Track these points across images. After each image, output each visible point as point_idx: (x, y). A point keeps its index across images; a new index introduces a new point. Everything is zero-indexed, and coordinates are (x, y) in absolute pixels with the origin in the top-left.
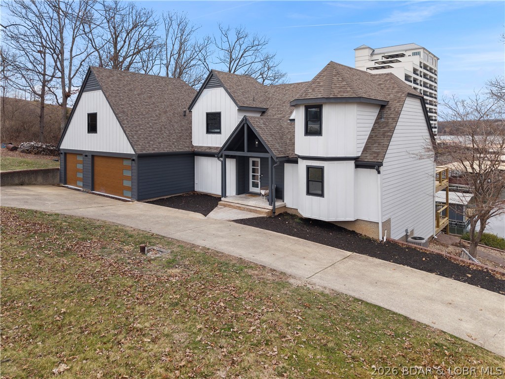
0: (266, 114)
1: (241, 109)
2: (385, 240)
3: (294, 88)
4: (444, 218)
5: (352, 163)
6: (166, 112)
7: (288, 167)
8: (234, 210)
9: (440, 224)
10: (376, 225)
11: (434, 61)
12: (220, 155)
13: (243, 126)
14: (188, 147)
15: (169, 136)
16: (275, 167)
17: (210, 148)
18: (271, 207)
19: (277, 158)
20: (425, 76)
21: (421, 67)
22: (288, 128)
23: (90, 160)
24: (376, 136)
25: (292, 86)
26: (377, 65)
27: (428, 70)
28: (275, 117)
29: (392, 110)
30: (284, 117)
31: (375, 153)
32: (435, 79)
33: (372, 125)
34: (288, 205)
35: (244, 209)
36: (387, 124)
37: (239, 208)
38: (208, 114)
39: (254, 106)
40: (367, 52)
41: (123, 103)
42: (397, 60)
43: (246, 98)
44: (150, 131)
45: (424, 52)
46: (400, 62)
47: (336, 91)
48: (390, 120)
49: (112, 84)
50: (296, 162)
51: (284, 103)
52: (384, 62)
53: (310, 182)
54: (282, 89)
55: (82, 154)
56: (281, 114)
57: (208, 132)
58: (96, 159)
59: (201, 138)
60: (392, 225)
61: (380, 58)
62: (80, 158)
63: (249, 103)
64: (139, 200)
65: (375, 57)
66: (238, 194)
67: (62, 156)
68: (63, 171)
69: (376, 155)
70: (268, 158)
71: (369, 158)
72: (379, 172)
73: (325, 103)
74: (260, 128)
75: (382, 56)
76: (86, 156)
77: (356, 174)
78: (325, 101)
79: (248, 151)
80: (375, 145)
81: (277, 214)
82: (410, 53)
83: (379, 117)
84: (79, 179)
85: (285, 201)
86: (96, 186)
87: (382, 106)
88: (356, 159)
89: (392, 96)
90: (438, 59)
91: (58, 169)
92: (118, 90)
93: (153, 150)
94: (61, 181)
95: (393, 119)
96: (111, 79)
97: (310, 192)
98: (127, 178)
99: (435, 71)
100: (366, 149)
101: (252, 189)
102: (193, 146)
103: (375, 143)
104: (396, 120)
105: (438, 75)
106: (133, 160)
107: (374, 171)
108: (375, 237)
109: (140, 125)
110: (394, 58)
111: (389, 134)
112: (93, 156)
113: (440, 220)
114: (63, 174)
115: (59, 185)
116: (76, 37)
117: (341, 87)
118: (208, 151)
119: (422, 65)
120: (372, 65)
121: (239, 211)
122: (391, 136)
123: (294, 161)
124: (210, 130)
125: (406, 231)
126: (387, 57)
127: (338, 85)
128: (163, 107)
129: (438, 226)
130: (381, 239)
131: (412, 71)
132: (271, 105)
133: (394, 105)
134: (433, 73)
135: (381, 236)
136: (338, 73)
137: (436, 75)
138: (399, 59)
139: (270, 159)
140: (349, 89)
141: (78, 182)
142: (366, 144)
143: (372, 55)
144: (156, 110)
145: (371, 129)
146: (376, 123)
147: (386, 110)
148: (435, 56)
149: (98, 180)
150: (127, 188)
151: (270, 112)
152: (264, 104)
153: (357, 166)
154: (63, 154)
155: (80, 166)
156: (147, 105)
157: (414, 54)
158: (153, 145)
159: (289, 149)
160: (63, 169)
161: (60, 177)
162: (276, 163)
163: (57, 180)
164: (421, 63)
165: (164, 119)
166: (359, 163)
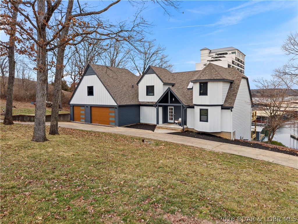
0: (174, 86)
1: (165, 84)
2: (234, 140)
4: (254, 134)
5: (220, 107)
6: (125, 86)
7: (189, 110)
8: (164, 130)
9: (253, 136)
10: (230, 133)
11: (243, 57)
12: (156, 105)
13: (168, 92)
14: (137, 102)
15: (129, 97)
16: (184, 110)
17: (148, 102)
18: (182, 128)
19: (185, 106)
20: (238, 65)
21: (236, 60)
22: (187, 93)
23: (90, 109)
24: (230, 96)
26: (213, 59)
27: (240, 62)
28: (180, 87)
29: (236, 84)
30: (184, 87)
31: (230, 103)
32: (243, 67)
33: (227, 91)
34: (189, 127)
35: (169, 129)
36: (234, 90)
37: (167, 129)
38: (147, 87)
39: (170, 82)
40: (207, 52)
41: (107, 81)
42: (223, 56)
43: (166, 79)
44: (121, 95)
45: (238, 52)
46: (225, 57)
47: (214, 76)
48: (235, 89)
49: (100, 72)
50: (193, 107)
51: (183, 81)
52: (216, 57)
53: (202, 116)
54: (181, 74)
55: (84, 106)
56: (182, 86)
57: (147, 95)
58: (92, 108)
59: (143, 98)
60: (236, 134)
61: (214, 55)
62: (82, 108)
63: (167, 81)
64: (119, 126)
65: (211, 54)
66: (164, 123)
67: (72, 108)
68: (72, 115)
70: (180, 106)
71: (227, 105)
72: (232, 111)
73: (209, 81)
74: (176, 92)
75: (216, 54)
76: (87, 107)
77: (221, 112)
78: (209, 80)
79: (170, 103)
80: (229, 100)
81: (184, 131)
82: (230, 52)
83: (230, 87)
84: (83, 118)
85: (187, 125)
86: (93, 121)
87: (231, 83)
88: (221, 105)
89: (235, 78)
90: (245, 56)
91: (69, 114)
92: (103, 75)
93: (124, 103)
94: (71, 119)
95: (237, 88)
96: (99, 69)
97: (201, 120)
98: (112, 117)
99: (243, 62)
100: (225, 101)
101: (169, 121)
102: (139, 102)
103: (230, 98)
104: (238, 89)
105: (245, 64)
106: (116, 108)
107: (230, 111)
108: (229, 138)
109: (116, 92)
110: (222, 55)
111: (235, 95)
112: (91, 107)
113: (253, 135)
114: (72, 116)
115: (70, 122)
117: (215, 75)
118: (147, 104)
119: (237, 59)
120: (210, 59)
121: (167, 130)
122: (236, 96)
123: (192, 107)
124: (148, 94)
125: (241, 137)
126: (218, 55)
127: (214, 74)
128: (123, 83)
129: (252, 137)
130: (232, 139)
131: (232, 62)
132: (176, 82)
133: (236, 82)
134: (242, 63)
135: (232, 138)
136: (213, 68)
137: (244, 64)
138: (225, 55)
139: (182, 106)
140: (219, 75)
141: (81, 120)
142: (225, 99)
143: (210, 53)
144: (121, 85)
145: (227, 93)
146: (229, 90)
147: (233, 85)
148: (243, 54)
149: (93, 118)
150: (112, 121)
151: (176, 85)
152: (173, 81)
153: (222, 109)
154: (72, 106)
155: (83, 112)
156: (117, 82)
157: (233, 53)
158: (123, 101)
159: (189, 102)
160: (72, 114)
161: (71, 118)
162: (185, 108)
163: (69, 119)
164: (236, 58)
165: (125, 89)
166: (222, 107)
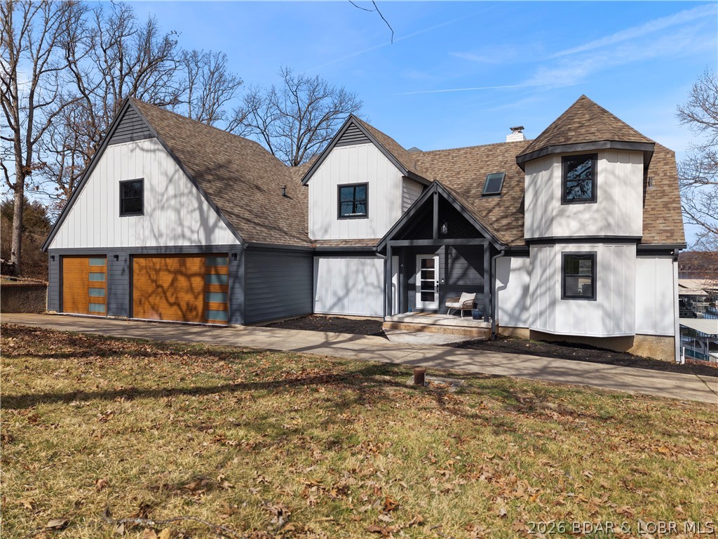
2: (684, 362)
3: (466, 153)
5: (633, 248)
10: (668, 340)
12: (381, 247)
13: (432, 197)
14: (306, 241)
16: (495, 259)
18: (488, 325)
19: (501, 244)
22: (484, 207)
23: (127, 264)
24: (654, 209)
25: (462, 152)
29: (662, 175)
31: (665, 231)
36: (663, 192)
38: (342, 188)
48: (666, 188)
50: (525, 253)
53: (568, 279)
55: (105, 256)
56: (460, 188)
57: (341, 216)
58: (137, 261)
64: (246, 323)
68: (56, 289)
69: (669, 234)
70: (482, 246)
71: (657, 239)
73: (604, 151)
76: (117, 257)
80: (659, 222)
84: (98, 301)
86: (139, 310)
88: (637, 240)
93: (265, 240)
94: (51, 307)
95: (670, 186)
97: (568, 293)
98: (216, 289)
100: (646, 227)
102: (310, 241)
103: (658, 217)
106: (234, 255)
108: (665, 359)
112: (131, 256)
114: (57, 294)
115: (46, 314)
116: (40, 72)
124: (345, 214)
130: (678, 359)
133: (659, 168)
139: (487, 247)
141: (93, 306)
150: (216, 307)
153: (641, 253)
154: (57, 259)
155: (99, 278)
158: (261, 232)
160: (57, 284)
161: (51, 300)
166: (642, 246)
